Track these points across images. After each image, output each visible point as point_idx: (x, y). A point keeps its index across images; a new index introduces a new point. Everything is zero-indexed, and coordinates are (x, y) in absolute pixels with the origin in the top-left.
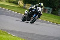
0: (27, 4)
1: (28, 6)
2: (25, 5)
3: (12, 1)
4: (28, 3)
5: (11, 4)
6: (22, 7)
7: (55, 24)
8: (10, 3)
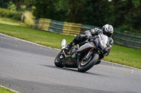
0: (41, 20)
1: (43, 23)
2: (37, 23)
3: (8, 14)
4: (44, 17)
5: (5, 20)
6: (31, 27)
7: (108, 64)
8: (3, 18)
